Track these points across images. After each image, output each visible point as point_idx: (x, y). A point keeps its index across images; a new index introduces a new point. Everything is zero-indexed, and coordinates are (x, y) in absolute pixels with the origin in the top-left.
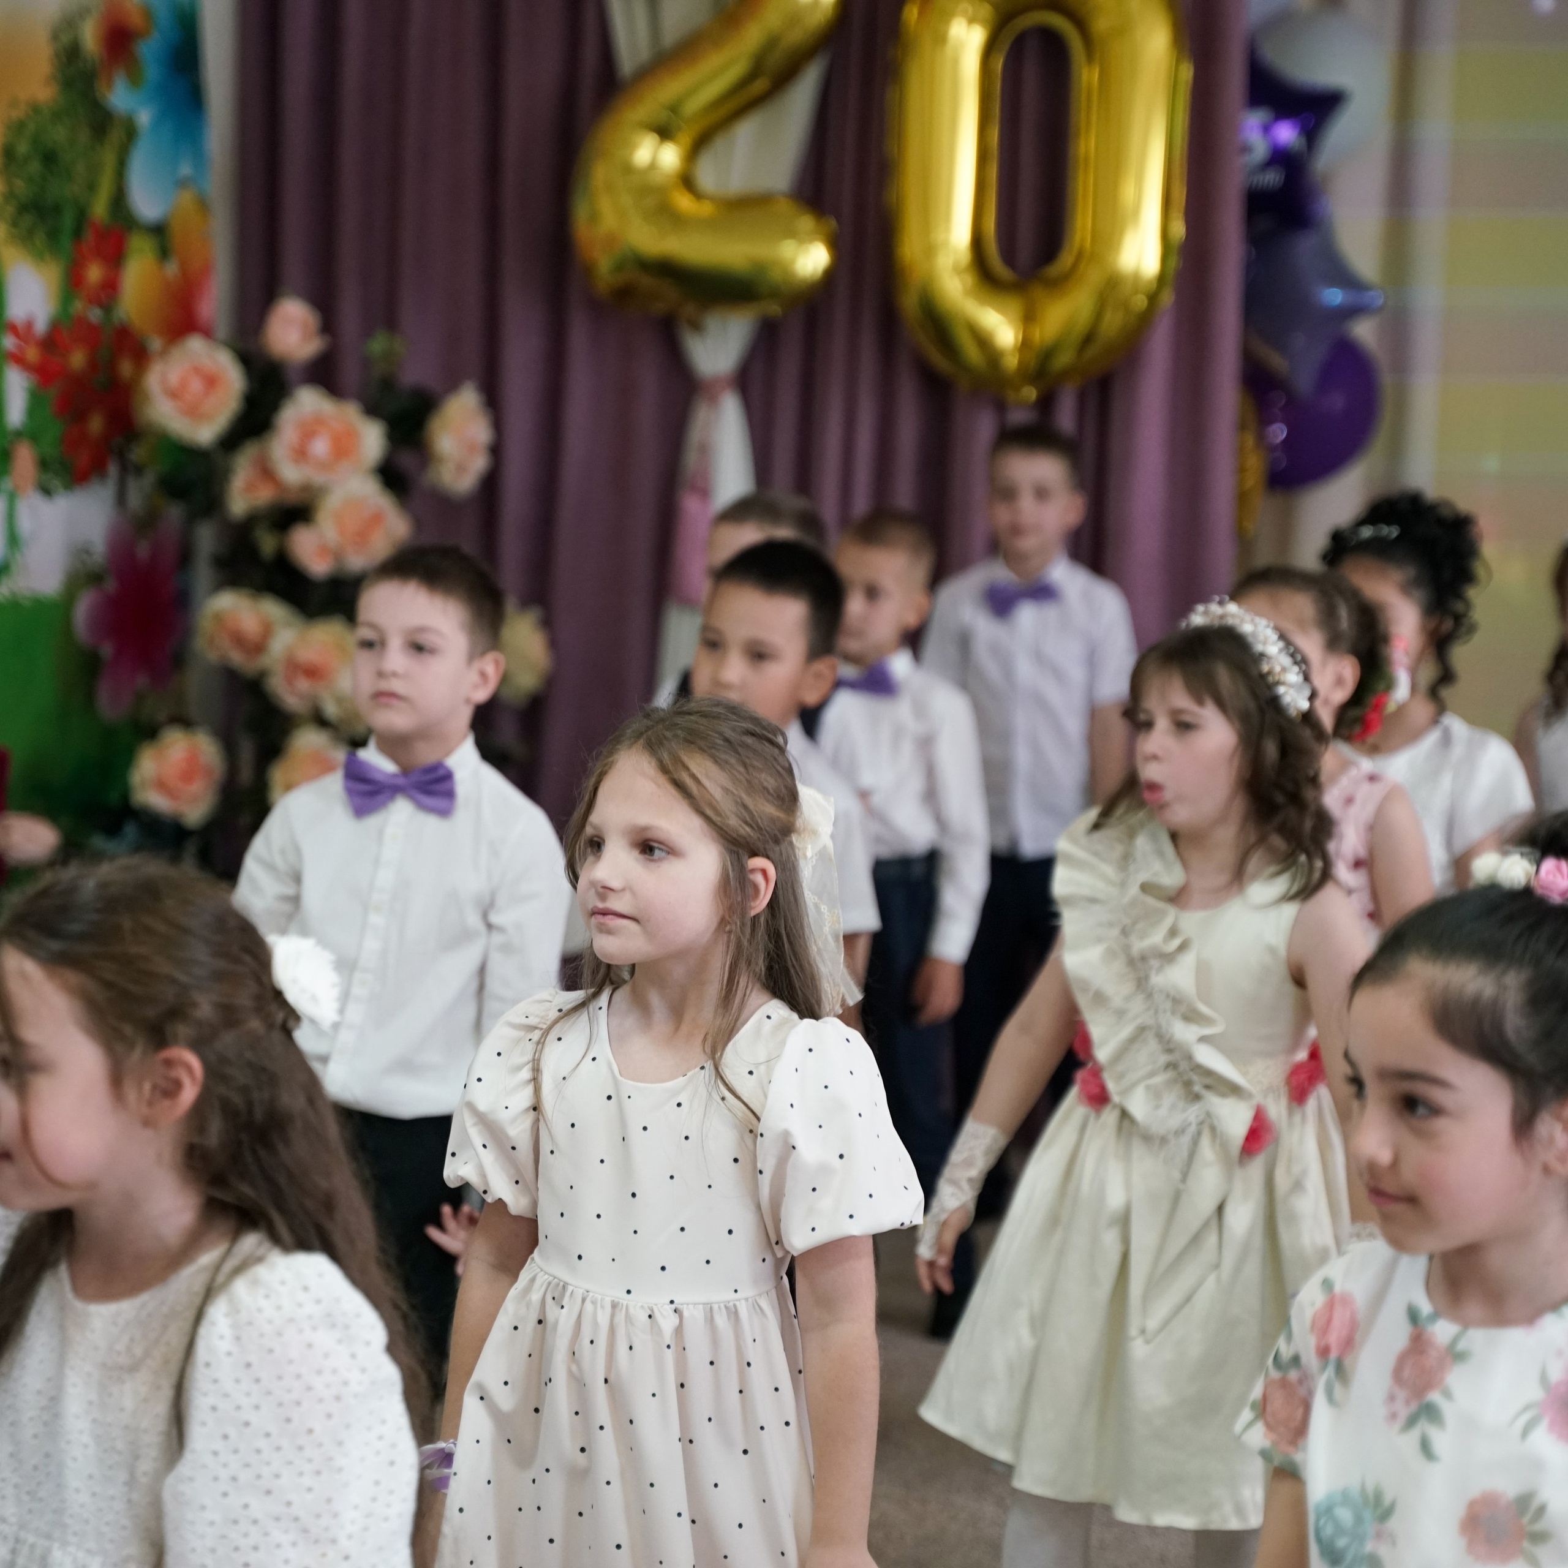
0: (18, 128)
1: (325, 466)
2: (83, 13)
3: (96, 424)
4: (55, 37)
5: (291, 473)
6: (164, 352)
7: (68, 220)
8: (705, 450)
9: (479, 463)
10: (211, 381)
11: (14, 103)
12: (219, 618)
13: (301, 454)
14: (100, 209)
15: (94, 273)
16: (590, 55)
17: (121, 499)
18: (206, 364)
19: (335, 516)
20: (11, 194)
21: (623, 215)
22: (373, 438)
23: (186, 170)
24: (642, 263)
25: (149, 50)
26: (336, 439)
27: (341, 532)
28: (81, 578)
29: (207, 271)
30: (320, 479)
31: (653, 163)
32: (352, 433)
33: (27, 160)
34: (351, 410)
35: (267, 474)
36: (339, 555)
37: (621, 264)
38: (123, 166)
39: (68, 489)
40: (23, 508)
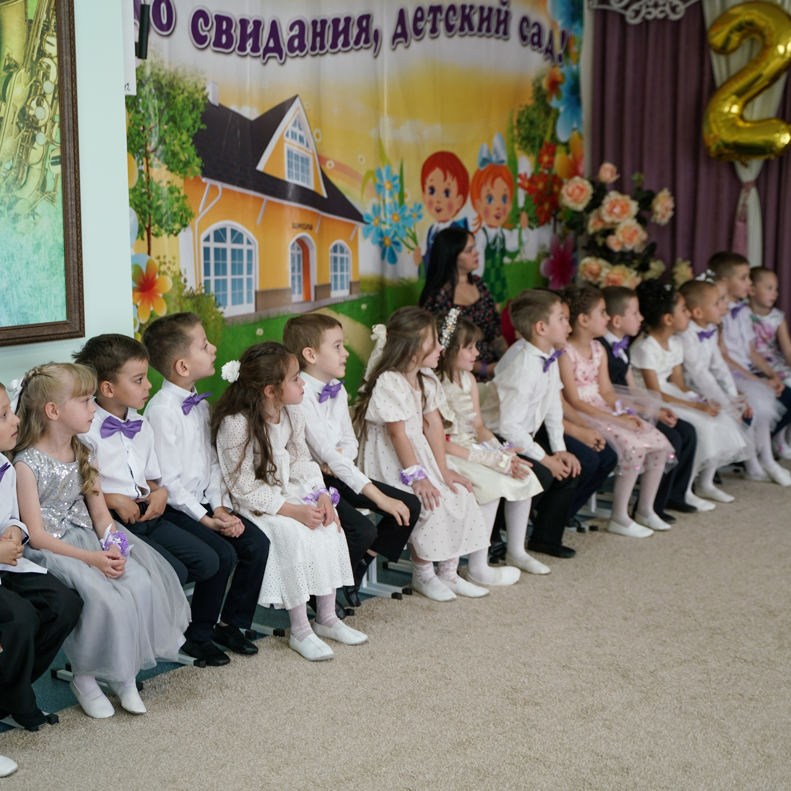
0: (522, 113)
1: (618, 216)
2: (542, 76)
3: (547, 206)
4: (534, 85)
5: (608, 219)
6: (568, 183)
7: (537, 142)
8: (745, 206)
9: (670, 214)
10: (582, 190)
11: (521, 106)
12: (585, 265)
13: (611, 212)
14: (547, 138)
15: (546, 159)
16: (707, 79)
17: (555, 230)
18: (580, 185)
19: (622, 232)
20: (519, 134)
21: (719, 129)
22: (634, 207)
23: (575, 125)
24: (727, 145)
25: (564, 88)
26: (622, 207)
27: (624, 237)
28: (542, 255)
29: (582, 157)
30: (617, 220)
31: (729, 112)
32: (627, 205)
33: (524, 123)
34: (627, 198)
35: (600, 219)
36: (623, 244)
37: (718, 146)
38: (554, 125)
39: (538, 227)
40: (524, 233)
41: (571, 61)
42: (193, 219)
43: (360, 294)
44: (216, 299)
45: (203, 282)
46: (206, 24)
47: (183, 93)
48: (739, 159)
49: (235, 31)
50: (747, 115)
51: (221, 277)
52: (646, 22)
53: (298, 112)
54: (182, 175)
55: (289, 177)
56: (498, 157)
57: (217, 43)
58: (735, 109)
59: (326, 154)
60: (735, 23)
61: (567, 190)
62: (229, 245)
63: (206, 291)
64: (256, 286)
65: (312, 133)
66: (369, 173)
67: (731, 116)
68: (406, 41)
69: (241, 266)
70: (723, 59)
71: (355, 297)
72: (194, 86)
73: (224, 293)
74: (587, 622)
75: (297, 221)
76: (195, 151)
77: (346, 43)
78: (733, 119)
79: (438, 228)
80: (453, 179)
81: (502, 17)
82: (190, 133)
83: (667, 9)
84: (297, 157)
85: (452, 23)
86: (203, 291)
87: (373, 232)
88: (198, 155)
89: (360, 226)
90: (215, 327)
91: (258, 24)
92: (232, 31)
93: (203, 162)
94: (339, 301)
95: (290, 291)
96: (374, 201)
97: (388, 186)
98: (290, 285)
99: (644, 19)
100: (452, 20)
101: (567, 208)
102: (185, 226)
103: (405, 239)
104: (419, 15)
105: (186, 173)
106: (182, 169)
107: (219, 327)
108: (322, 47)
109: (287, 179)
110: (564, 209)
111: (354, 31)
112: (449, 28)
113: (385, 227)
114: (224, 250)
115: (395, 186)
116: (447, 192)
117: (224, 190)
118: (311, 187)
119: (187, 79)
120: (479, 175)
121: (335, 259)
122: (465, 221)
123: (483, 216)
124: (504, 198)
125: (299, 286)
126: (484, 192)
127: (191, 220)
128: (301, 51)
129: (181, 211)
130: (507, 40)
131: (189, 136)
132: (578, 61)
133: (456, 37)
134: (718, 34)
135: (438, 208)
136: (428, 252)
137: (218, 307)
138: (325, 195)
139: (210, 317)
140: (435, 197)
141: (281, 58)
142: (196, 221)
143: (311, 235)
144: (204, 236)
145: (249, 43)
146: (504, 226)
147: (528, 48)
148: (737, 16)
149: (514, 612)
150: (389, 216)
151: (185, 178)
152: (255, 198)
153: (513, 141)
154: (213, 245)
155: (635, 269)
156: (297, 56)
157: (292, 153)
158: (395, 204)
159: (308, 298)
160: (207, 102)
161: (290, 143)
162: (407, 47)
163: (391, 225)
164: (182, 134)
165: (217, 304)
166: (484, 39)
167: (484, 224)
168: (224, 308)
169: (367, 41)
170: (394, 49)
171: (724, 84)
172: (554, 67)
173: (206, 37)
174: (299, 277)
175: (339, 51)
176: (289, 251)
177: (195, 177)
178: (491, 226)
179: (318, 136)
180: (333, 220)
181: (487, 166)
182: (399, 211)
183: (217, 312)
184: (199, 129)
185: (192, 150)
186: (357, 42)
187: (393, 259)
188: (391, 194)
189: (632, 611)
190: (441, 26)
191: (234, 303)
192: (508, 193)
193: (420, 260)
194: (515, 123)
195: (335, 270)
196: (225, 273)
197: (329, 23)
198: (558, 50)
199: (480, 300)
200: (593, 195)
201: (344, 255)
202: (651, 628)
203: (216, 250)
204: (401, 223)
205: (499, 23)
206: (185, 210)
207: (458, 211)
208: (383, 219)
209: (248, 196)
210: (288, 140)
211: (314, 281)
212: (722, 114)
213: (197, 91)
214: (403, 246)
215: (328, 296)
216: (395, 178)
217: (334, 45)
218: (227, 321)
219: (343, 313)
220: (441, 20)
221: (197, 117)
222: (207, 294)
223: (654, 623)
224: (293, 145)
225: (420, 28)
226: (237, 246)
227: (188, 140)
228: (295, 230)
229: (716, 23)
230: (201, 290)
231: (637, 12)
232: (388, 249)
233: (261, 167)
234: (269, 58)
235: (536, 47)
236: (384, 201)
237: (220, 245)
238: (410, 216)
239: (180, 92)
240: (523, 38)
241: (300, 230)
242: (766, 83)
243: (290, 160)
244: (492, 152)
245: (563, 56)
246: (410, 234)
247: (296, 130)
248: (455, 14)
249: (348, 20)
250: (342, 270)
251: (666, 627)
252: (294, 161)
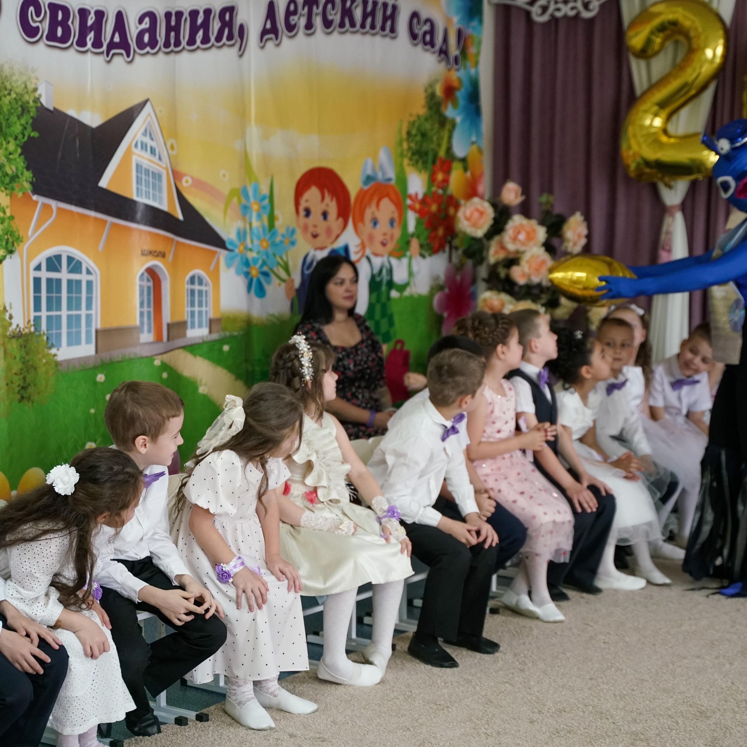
0: (413, 124)
1: (523, 244)
2: (436, 81)
3: (441, 232)
4: (426, 91)
5: (511, 247)
6: (465, 205)
7: (430, 158)
8: (668, 233)
9: (583, 241)
10: (482, 213)
11: (411, 115)
12: (485, 300)
13: (515, 239)
14: (442, 153)
15: (440, 176)
16: (625, 87)
17: (450, 259)
18: (479, 207)
19: (527, 262)
20: (410, 148)
21: (640, 146)
22: (541, 233)
23: (474, 139)
24: (647, 163)
25: (461, 95)
26: (528, 234)
27: (530, 268)
28: (436, 288)
29: (481, 175)
30: (522, 249)
31: (651, 125)
32: (534, 231)
33: (416, 135)
34: (533, 223)
35: (503, 247)
36: (529, 277)
37: (638, 165)
38: (450, 137)
39: (430, 255)
40: (414, 262)
41: (469, 64)
42: (21, 244)
43: (222, 334)
44: (48, 339)
45: (32, 318)
46: (38, 14)
47: (9, 94)
48: (662, 179)
49: (72, 23)
50: (671, 129)
51: (54, 313)
52: (554, 20)
53: (149, 118)
54: (8, 192)
55: (138, 196)
56: (384, 174)
57: (52, 36)
58: (658, 122)
59: (182, 168)
60: (657, 22)
61: (464, 213)
62: (64, 275)
63: (36, 329)
64: (97, 324)
65: (165, 144)
66: (233, 192)
67: (653, 130)
68: (277, 39)
69: (79, 299)
70: (643, 63)
71: (215, 336)
72: (23, 86)
73: (58, 331)
74: (486, 726)
75: (147, 247)
76: (24, 163)
77: (206, 40)
78: (655, 133)
79: (314, 256)
80: (332, 200)
81: (389, 12)
82: (18, 142)
83: (579, 5)
84: (147, 171)
85: (330, 18)
86: (32, 329)
87: (238, 260)
88: (28, 169)
89: (222, 254)
90: (47, 372)
91: (100, 15)
92: (70, 23)
93: (34, 176)
94: (197, 341)
95: (139, 329)
96: (239, 224)
97: (255, 207)
98: (138, 323)
99: (552, 16)
100: (331, 15)
101: (465, 234)
102: (11, 252)
103: (275, 269)
104: (292, 7)
105: (13, 189)
106: (8, 184)
107: (51, 373)
108: (177, 43)
109: (135, 198)
110: (461, 235)
111: (215, 25)
112: (327, 24)
113: (252, 255)
114: (59, 281)
115: (264, 208)
116: (325, 215)
117: (59, 209)
118: (164, 207)
119: (14, 78)
120: (362, 195)
121: (192, 292)
122: (346, 249)
123: (366, 242)
124: (392, 222)
125: (149, 324)
126: (368, 215)
127: (18, 245)
128: (153, 48)
129: (7, 234)
130: (394, 38)
131: (17, 145)
132: (477, 63)
133: (335, 35)
134: (637, 34)
135: (315, 233)
136: (303, 284)
137: (50, 348)
138: (180, 216)
139: (40, 360)
140: (311, 220)
141: (128, 56)
142: (25, 247)
143: (164, 264)
144: (34, 263)
145: (90, 37)
146: (391, 254)
147: (420, 47)
148: (659, 14)
149: (400, 715)
150: (256, 242)
151: (12, 196)
152: (96, 219)
153: (402, 155)
154: (44, 275)
155: (543, 305)
156: (148, 53)
157: (141, 167)
158: (264, 228)
159: (159, 338)
160: (39, 105)
161: (139, 156)
162: (278, 45)
163: (258, 253)
164: (9, 142)
165: (50, 345)
166: (368, 39)
167: (368, 252)
168: (58, 350)
169: (230, 37)
170: (263, 47)
171: (644, 93)
172: (449, 70)
173: (38, 28)
174: (149, 313)
175: (198, 48)
176: (137, 282)
177: (24, 194)
178: (376, 255)
179: (172, 148)
180: (191, 246)
181: (371, 184)
182: (268, 236)
183: (48, 354)
184: (29, 137)
185: (21, 163)
186: (219, 38)
187: (261, 292)
188: (259, 217)
189: (540, 712)
190: (318, 21)
191: (69, 344)
192: (396, 215)
193: (293, 294)
194: (404, 136)
195: (192, 305)
196: (59, 308)
197: (186, 15)
198: (454, 51)
199: (362, 342)
200: (495, 219)
201: (203, 288)
202: (562, 733)
203: (49, 281)
204: (270, 251)
205: (385, 19)
206: (12, 233)
207: (338, 236)
208: (249, 245)
209: (88, 217)
210: (138, 151)
211: (167, 318)
212: (642, 127)
213: (27, 92)
214: (273, 277)
215: (184, 335)
216: (263, 198)
217: (192, 41)
218: (61, 365)
219: (201, 356)
220: (317, 14)
221: (27, 123)
222: (37, 333)
223: (565, 727)
224: (143, 157)
225: (293, 23)
226: (75, 277)
227: (16, 150)
228: (144, 258)
229: (636, 22)
230: (30, 328)
231: (545, 9)
232: (255, 280)
233: (103, 183)
234: (114, 54)
235: (428, 47)
236: (250, 224)
237: (54, 275)
238: (282, 242)
239: (6, 92)
240: (414, 36)
241: (150, 257)
242: (693, 92)
243: (139, 175)
244: (377, 168)
245: (460, 58)
246: (281, 262)
247: (147, 140)
248: (333, 8)
249: (208, 12)
250: (200, 305)
251: (579, 732)
252: (143, 177)
